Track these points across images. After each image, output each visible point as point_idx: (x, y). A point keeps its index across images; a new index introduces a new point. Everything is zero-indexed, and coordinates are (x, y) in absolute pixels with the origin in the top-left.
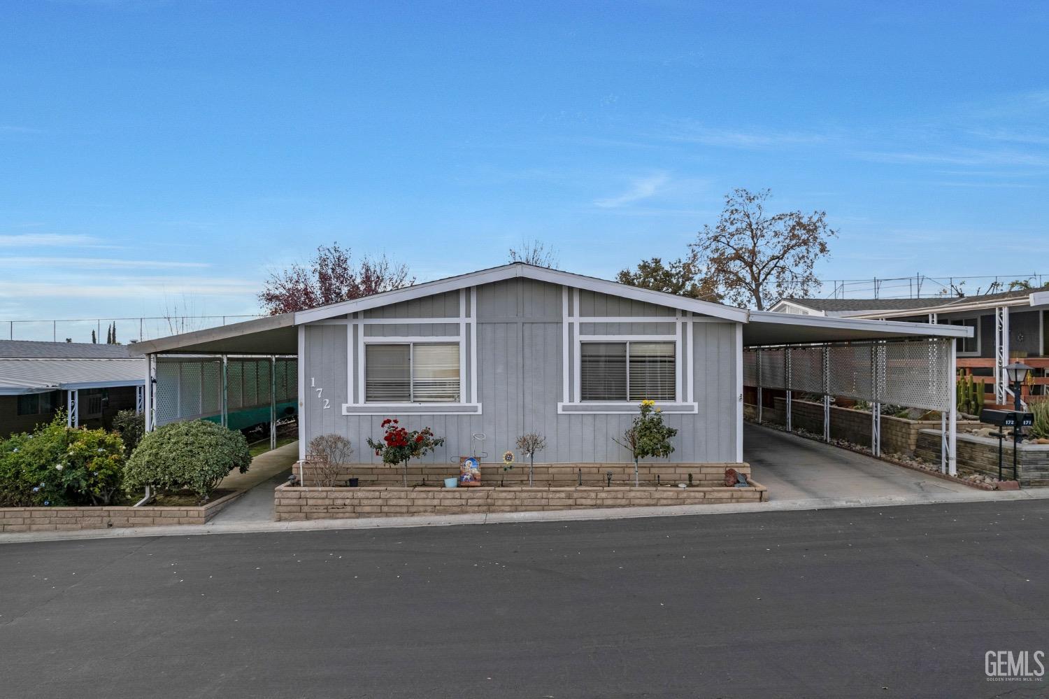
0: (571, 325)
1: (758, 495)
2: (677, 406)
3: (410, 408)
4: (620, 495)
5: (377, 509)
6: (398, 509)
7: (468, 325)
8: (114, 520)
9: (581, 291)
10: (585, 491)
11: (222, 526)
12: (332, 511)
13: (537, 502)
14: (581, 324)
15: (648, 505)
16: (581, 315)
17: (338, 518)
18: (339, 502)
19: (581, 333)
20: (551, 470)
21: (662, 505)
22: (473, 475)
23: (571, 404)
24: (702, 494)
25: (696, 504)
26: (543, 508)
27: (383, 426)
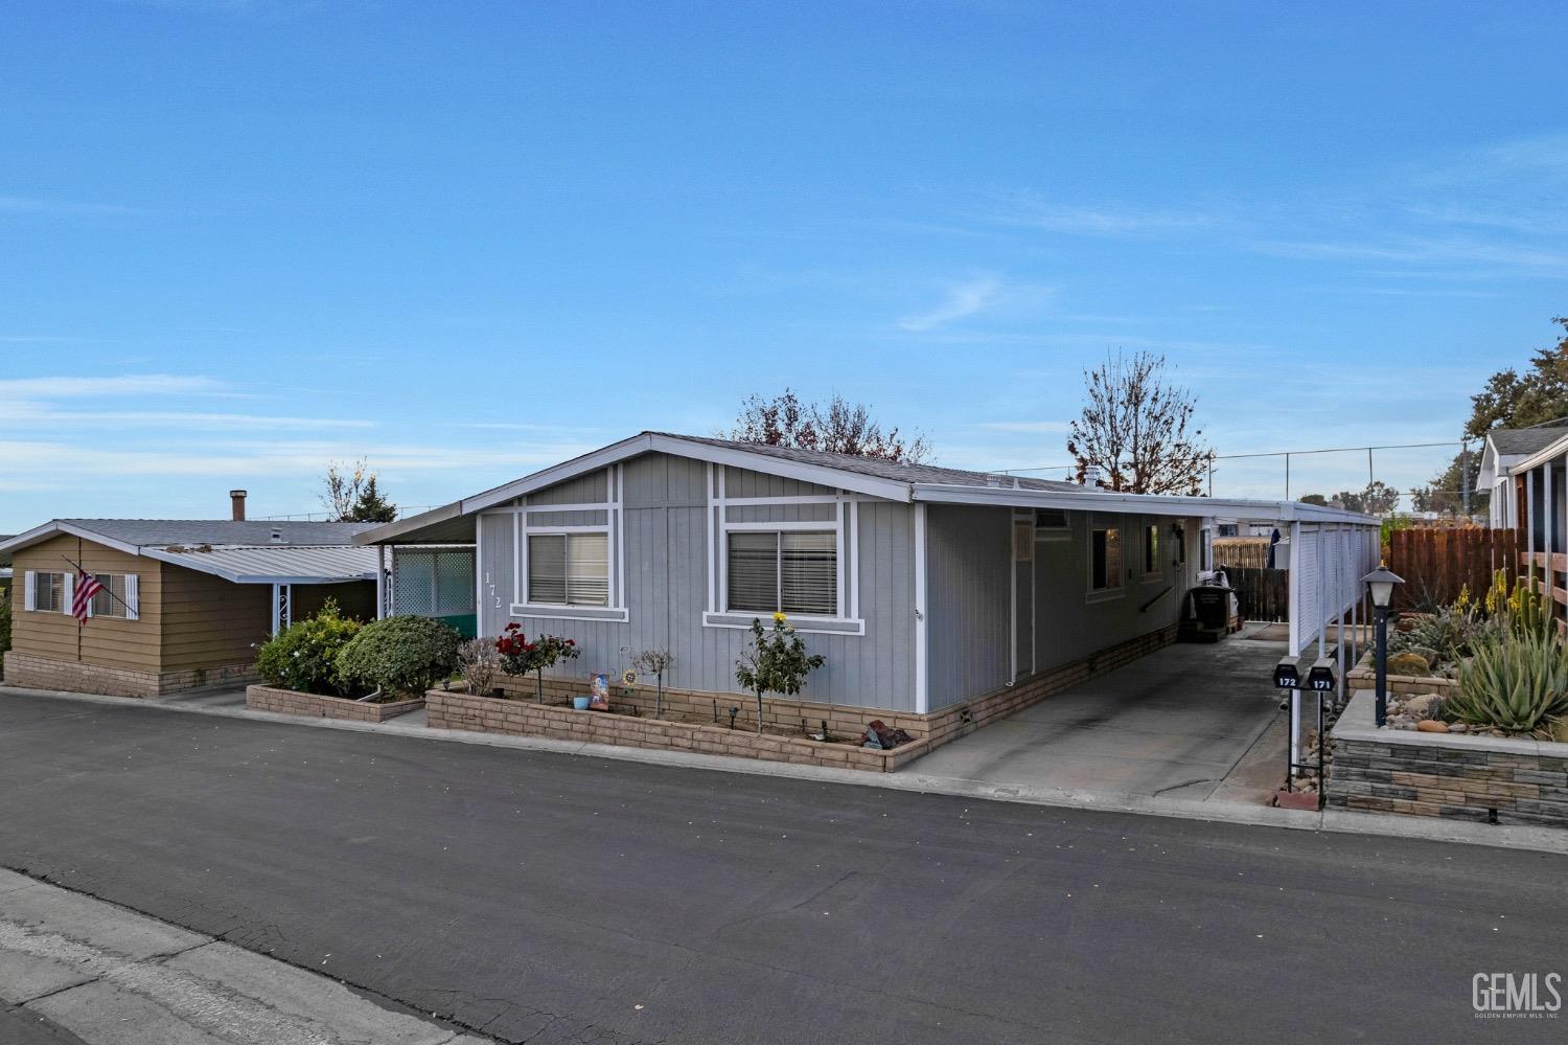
0: (716, 509)
1: (880, 762)
2: (836, 624)
3: (565, 610)
4: (717, 739)
5: (498, 724)
6: (515, 727)
7: (616, 511)
8: (328, 711)
9: (727, 467)
10: (681, 728)
11: (394, 727)
12: (466, 722)
13: (635, 736)
14: (727, 508)
15: (747, 756)
16: (727, 496)
17: (469, 730)
18: (471, 712)
19: (727, 520)
20: (692, 699)
21: (763, 759)
22: (602, 696)
23: (716, 614)
24: (810, 750)
25: (801, 762)
26: (640, 744)
27: (507, 630)
